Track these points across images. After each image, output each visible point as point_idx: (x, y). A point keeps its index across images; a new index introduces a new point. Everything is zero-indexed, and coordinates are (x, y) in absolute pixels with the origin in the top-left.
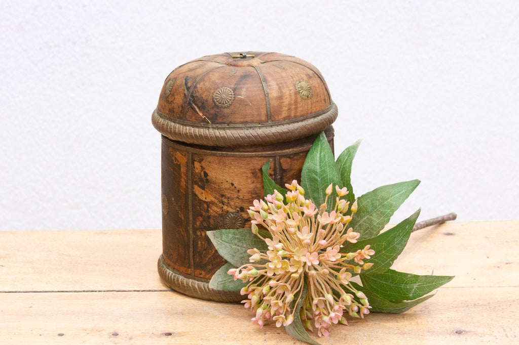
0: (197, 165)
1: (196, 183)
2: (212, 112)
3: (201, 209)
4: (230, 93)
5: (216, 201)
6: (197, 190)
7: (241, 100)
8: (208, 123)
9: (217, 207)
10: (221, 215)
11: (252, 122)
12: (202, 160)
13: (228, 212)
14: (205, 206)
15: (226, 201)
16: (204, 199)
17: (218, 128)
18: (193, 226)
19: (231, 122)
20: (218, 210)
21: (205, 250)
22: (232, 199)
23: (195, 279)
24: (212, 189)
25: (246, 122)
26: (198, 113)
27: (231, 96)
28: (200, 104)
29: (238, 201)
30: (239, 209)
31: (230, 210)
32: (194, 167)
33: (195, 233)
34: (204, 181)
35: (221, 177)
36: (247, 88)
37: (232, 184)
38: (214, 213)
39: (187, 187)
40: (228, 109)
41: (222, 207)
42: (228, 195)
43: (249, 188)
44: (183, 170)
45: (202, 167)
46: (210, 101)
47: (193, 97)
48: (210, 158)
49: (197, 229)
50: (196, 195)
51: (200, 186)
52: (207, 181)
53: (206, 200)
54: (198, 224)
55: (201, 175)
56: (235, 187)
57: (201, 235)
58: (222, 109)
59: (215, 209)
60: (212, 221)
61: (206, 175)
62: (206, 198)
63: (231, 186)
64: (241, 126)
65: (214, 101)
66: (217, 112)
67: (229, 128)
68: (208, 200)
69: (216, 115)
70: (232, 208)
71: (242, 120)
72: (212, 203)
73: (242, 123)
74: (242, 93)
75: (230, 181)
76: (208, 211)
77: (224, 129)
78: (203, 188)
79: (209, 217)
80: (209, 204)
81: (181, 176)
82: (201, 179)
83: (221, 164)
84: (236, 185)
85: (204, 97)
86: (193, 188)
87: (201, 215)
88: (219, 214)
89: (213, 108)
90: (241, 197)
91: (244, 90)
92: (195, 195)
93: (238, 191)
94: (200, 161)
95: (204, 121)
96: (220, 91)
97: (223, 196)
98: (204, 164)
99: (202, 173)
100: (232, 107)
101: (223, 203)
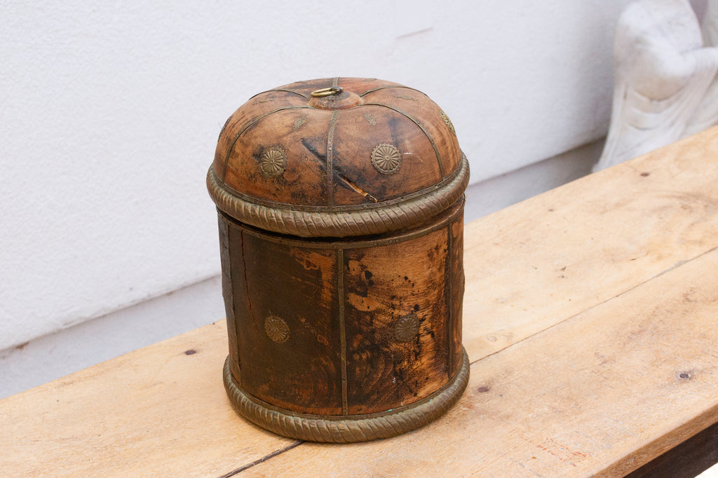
0: (354, 265)
1: (352, 290)
2: (377, 184)
3: (360, 324)
4: (394, 152)
5: (384, 307)
6: (354, 299)
7: (410, 158)
8: (374, 202)
9: (385, 314)
10: (391, 325)
11: (429, 186)
12: (363, 256)
13: (399, 317)
14: (368, 318)
15: (396, 302)
16: (366, 309)
17: (389, 206)
18: (347, 350)
19: (405, 194)
20: (387, 318)
21: (366, 376)
22: (406, 298)
23: (350, 419)
24: (378, 292)
25: (422, 188)
26: (354, 191)
27: (396, 155)
28: (354, 178)
29: (413, 298)
30: (413, 309)
31: (403, 313)
32: (349, 269)
33: (349, 358)
34: (367, 285)
35: (391, 273)
36: (409, 139)
37: (406, 278)
38: (381, 324)
39: (335, 299)
40: (398, 175)
41: (393, 313)
42: (399, 294)
43: (425, 277)
44: (326, 276)
45: (362, 266)
46: (370, 169)
47: (338, 169)
48: (375, 251)
49: (354, 352)
50: (353, 307)
51: (358, 293)
52: (371, 283)
53: (369, 310)
54: (355, 345)
55: (360, 278)
56: (410, 281)
57: (361, 358)
58: (391, 178)
59: (382, 317)
60: (377, 336)
61: (369, 275)
62: (368, 308)
63: (404, 280)
64: (417, 194)
65: (376, 169)
66: (384, 183)
67: (404, 203)
68: (372, 308)
69: (384, 188)
70: (405, 310)
71: (417, 186)
72: (379, 311)
73: (417, 190)
74: (408, 147)
75: (403, 275)
76: (371, 323)
77: (398, 205)
78: (365, 295)
79: (373, 332)
80: (372, 315)
81: (322, 286)
82: (361, 283)
83: (392, 254)
84: (410, 278)
85: (358, 164)
86: (346, 298)
87: (361, 332)
88: (389, 324)
89: (377, 179)
90: (416, 292)
91: (407, 142)
92: (349, 307)
93: (413, 285)
94: (359, 259)
95: (367, 200)
96: (379, 152)
97: (393, 297)
98: (364, 261)
99: (363, 273)
100: (402, 172)
101: (393, 307)
